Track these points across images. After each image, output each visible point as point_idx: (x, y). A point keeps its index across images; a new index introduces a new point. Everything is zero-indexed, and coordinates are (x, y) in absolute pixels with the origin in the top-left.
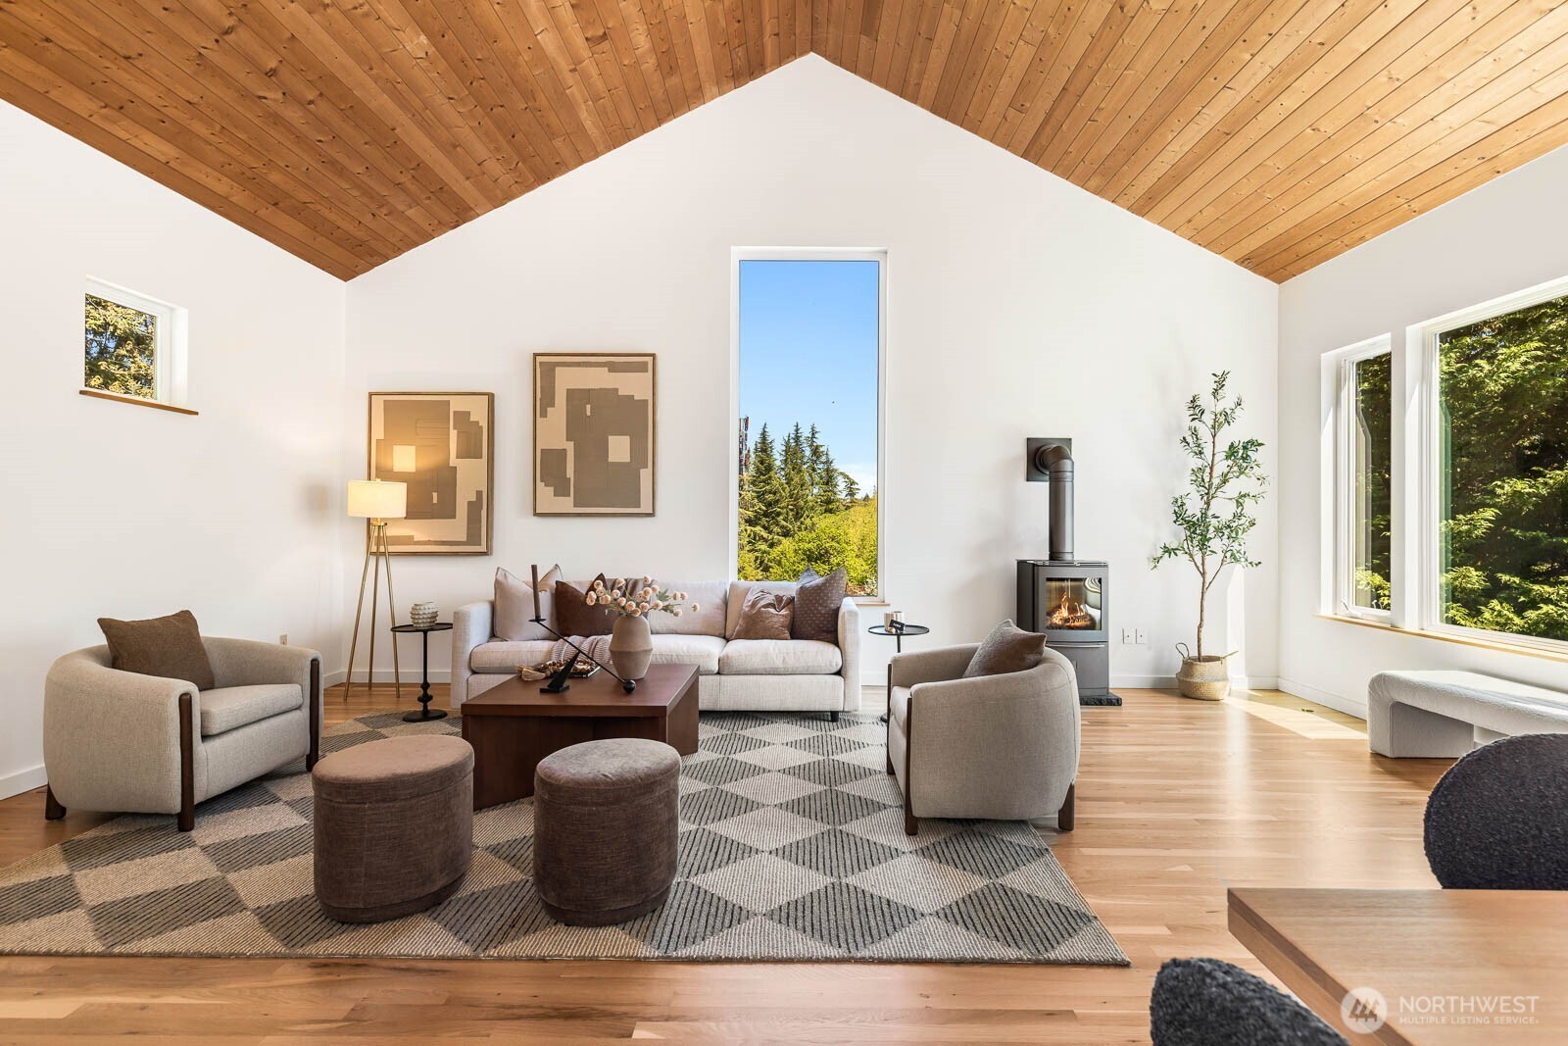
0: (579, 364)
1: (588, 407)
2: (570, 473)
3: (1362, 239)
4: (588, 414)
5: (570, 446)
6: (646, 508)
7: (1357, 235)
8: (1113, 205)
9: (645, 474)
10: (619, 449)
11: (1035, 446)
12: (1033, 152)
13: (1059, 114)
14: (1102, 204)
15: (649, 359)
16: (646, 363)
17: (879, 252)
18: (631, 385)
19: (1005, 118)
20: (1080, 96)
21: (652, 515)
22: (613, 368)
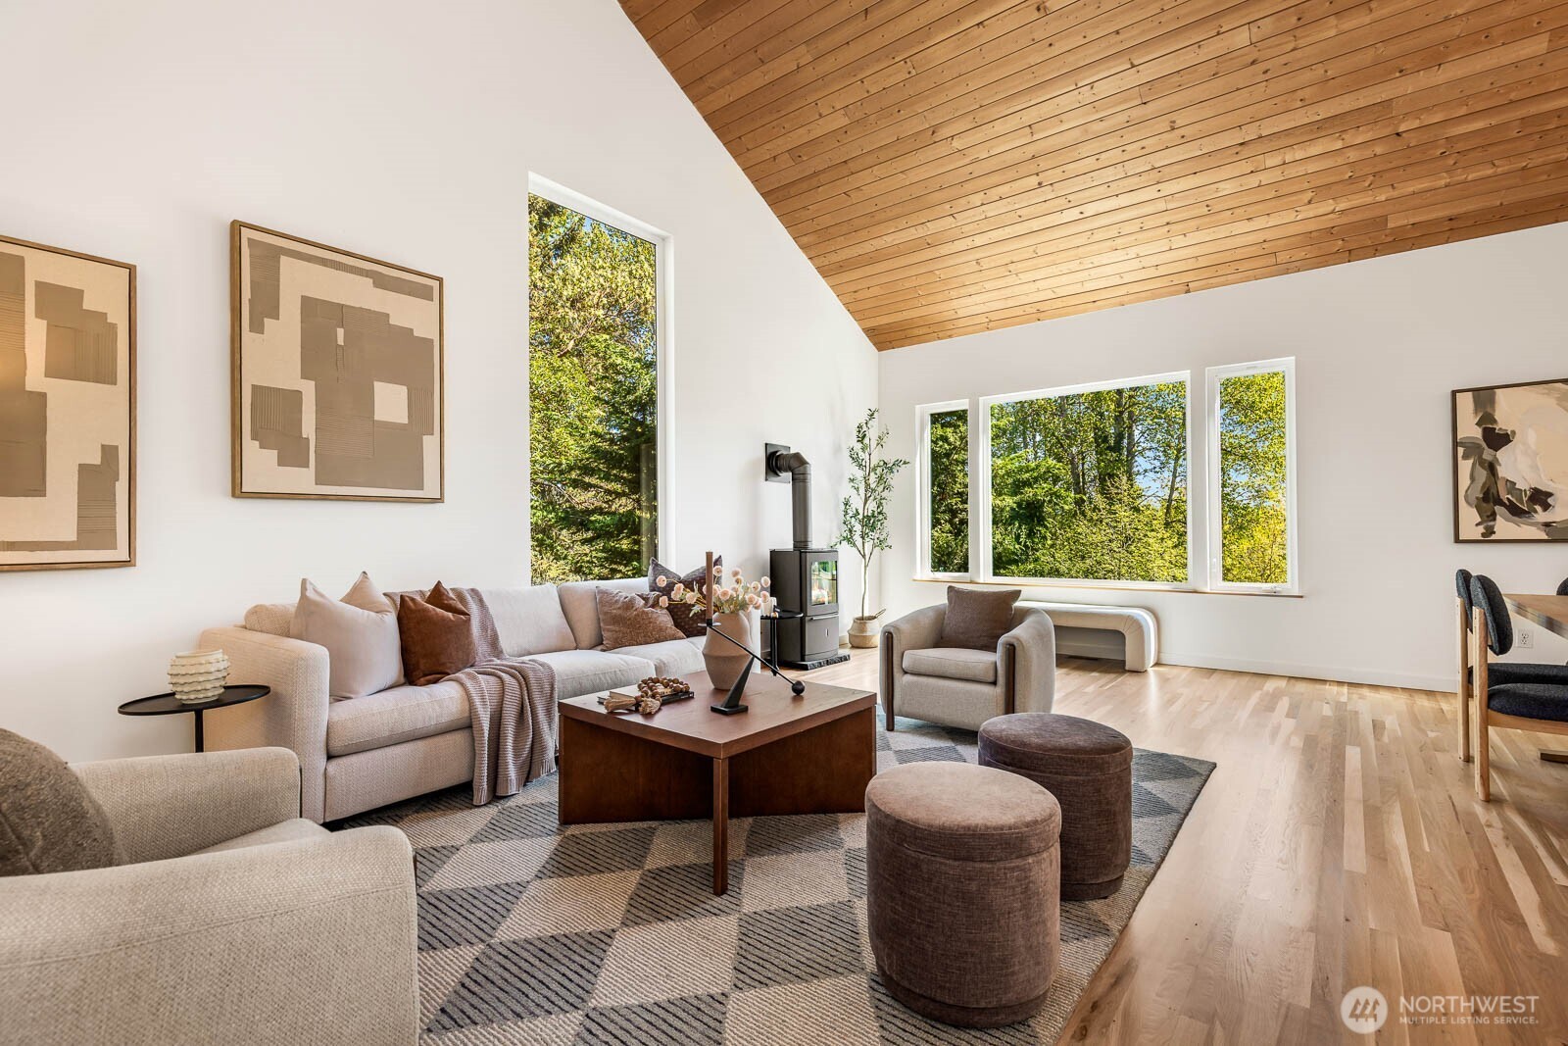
0: (324, 262)
1: (340, 332)
2: (308, 429)
3: (950, 336)
4: (341, 341)
5: (308, 389)
6: (430, 489)
7: (949, 333)
8: (809, 261)
9: (430, 443)
10: (390, 403)
11: (770, 450)
12: (774, 196)
13: (823, 178)
14: (802, 257)
15: (435, 284)
16: (431, 288)
17: (658, 236)
18: (408, 314)
19: (775, 158)
20: (853, 174)
21: (440, 500)
22: (381, 282)
